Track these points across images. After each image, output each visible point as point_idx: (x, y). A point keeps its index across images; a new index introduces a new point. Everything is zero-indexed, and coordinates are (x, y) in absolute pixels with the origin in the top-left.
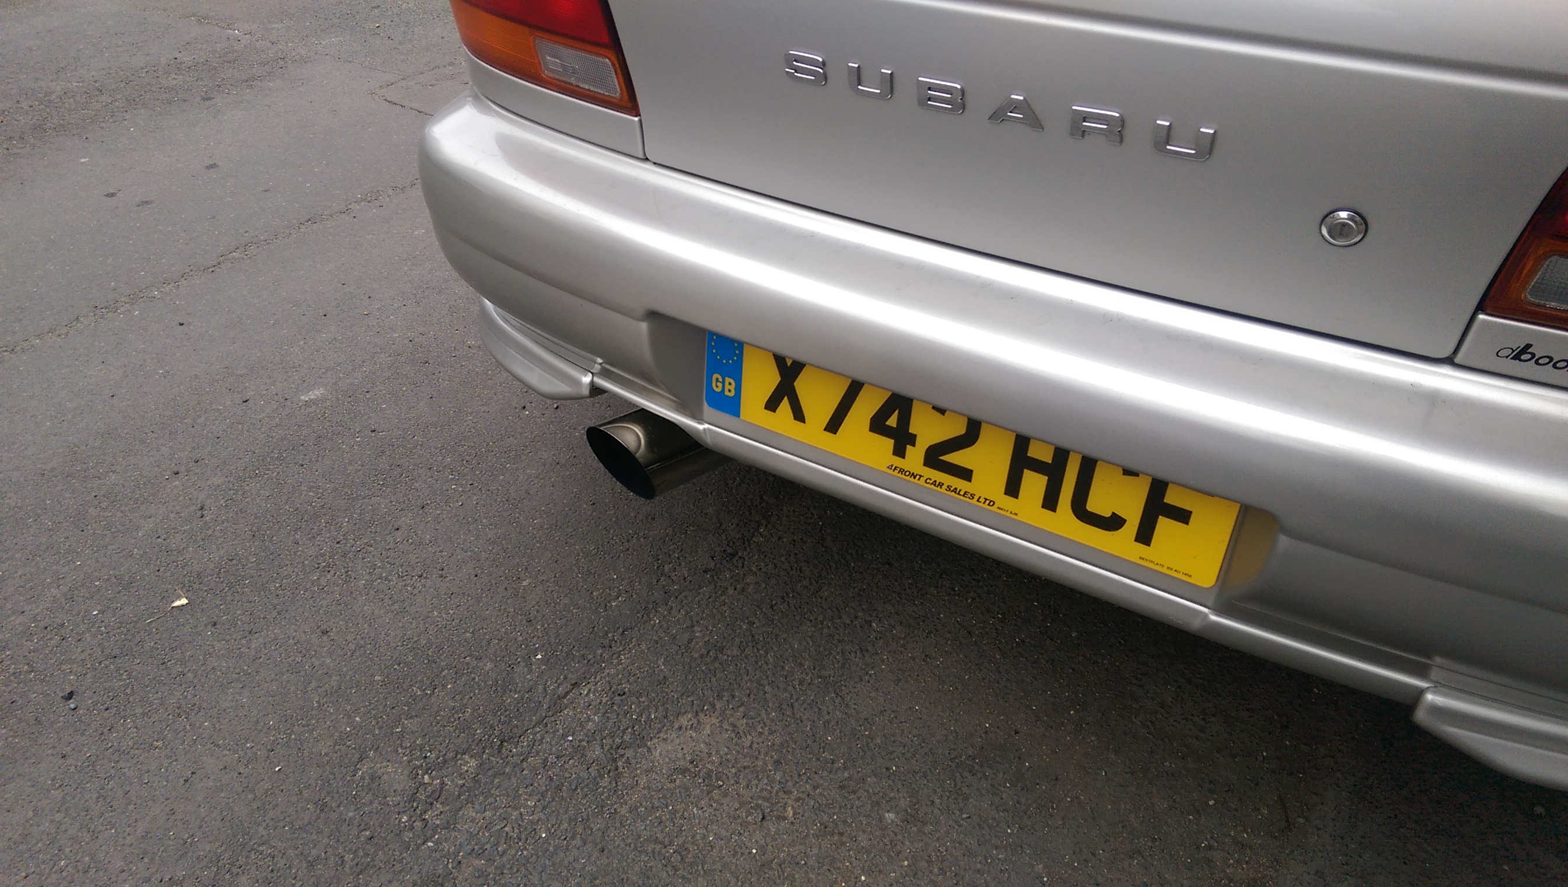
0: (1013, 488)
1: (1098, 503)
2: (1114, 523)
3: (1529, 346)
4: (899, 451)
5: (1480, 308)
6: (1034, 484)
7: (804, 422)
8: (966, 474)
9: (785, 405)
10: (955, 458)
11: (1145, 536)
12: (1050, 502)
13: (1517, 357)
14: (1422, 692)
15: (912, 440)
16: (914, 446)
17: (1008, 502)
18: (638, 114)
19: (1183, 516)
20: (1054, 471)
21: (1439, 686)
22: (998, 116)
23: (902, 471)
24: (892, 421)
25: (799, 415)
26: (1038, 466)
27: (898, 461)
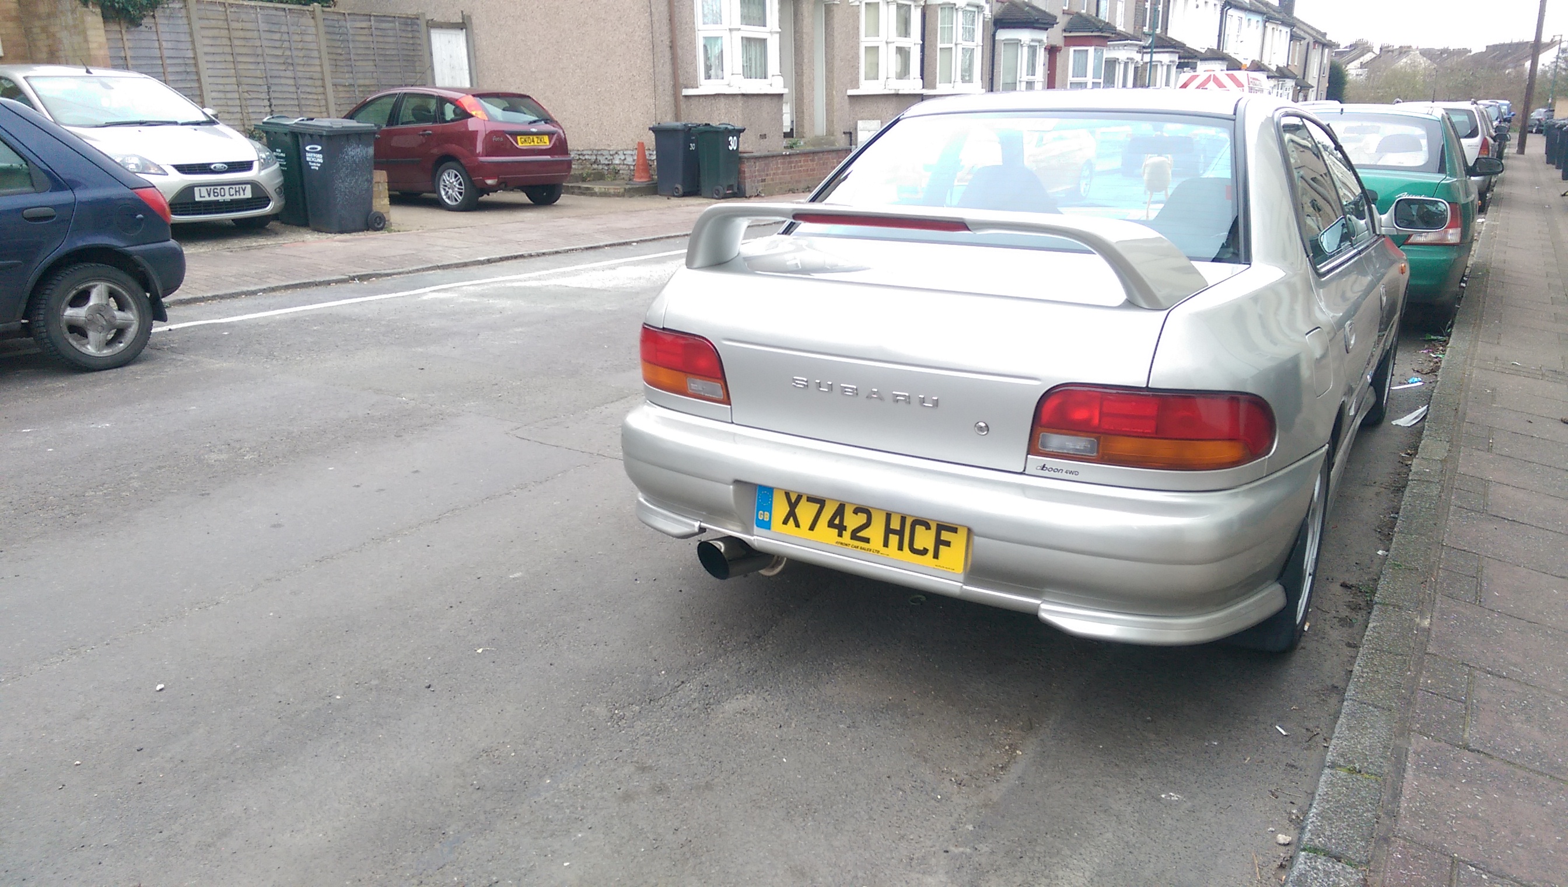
0: (886, 544)
1: (918, 545)
2: (924, 552)
3: (1045, 465)
4: (840, 535)
5: (1028, 453)
6: (894, 539)
7: (799, 528)
8: (867, 540)
9: (791, 521)
11: (936, 556)
12: (900, 548)
13: (1042, 469)
14: (1039, 605)
15: (845, 528)
16: (845, 530)
17: (883, 550)
18: (730, 405)
19: (948, 544)
20: (900, 533)
21: (1045, 601)
22: (869, 397)
23: (842, 544)
24: (837, 522)
25: (797, 525)
26: (894, 532)
27: (840, 539)
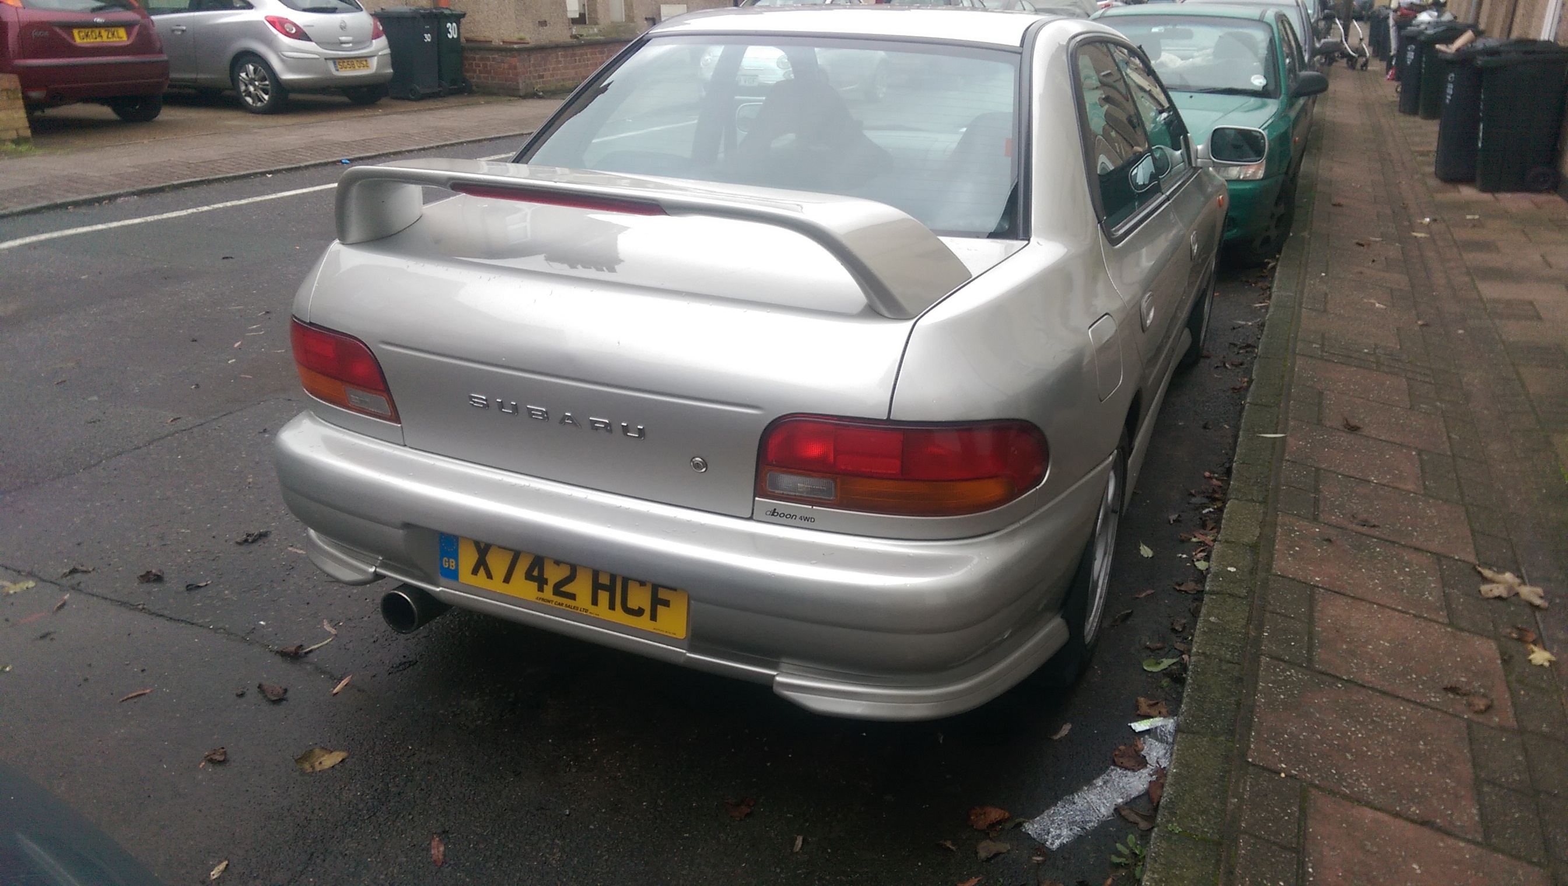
0: (595, 602)
1: (632, 604)
2: (639, 612)
3: (775, 509)
4: (541, 589)
5: (755, 496)
6: (604, 597)
7: (492, 579)
8: (573, 597)
9: (482, 571)
10: (567, 589)
11: (653, 617)
12: (612, 607)
13: (773, 515)
14: (774, 676)
15: (546, 582)
16: (547, 584)
17: (592, 609)
18: (400, 423)
19: (666, 603)
20: (611, 589)
21: (782, 673)
22: (561, 423)
23: (543, 600)
24: (535, 573)
25: (489, 576)
26: (604, 587)
27: (540, 595)
